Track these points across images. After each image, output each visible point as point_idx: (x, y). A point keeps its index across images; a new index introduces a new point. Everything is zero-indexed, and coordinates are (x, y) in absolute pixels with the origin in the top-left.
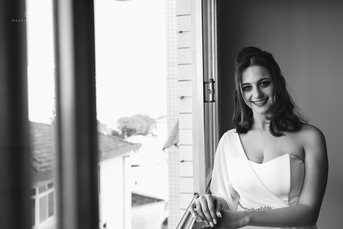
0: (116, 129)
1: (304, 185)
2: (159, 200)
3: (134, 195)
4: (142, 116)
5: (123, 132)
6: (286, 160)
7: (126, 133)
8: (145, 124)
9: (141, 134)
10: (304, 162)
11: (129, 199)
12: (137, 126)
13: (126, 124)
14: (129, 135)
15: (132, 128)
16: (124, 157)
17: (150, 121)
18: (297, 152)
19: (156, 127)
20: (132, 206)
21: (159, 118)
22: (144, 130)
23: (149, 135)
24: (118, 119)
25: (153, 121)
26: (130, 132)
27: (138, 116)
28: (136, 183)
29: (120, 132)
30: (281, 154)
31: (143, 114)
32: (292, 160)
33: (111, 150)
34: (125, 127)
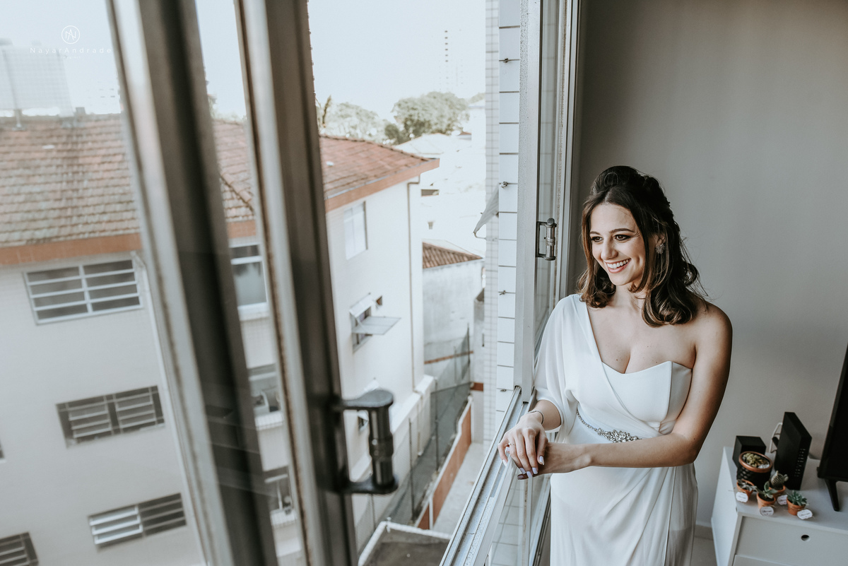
0: (393, 121)
1: (685, 410)
2: (472, 258)
3: (426, 248)
4: (442, 95)
5: (406, 126)
6: (664, 371)
7: (411, 130)
8: (447, 112)
9: (441, 132)
10: (692, 371)
11: (418, 255)
12: (432, 116)
13: (412, 112)
14: (417, 134)
15: (422, 119)
16: (409, 184)
17: (455, 105)
18: (683, 356)
19: (467, 116)
20: (425, 267)
21: (474, 99)
22: (446, 122)
23: (456, 133)
24: (397, 101)
25: (463, 106)
26: (419, 127)
27: (434, 96)
28: (431, 225)
29: (401, 128)
30: (659, 360)
31: (444, 91)
32: (674, 372)
33: (386, 172)
34: (410, 118)
